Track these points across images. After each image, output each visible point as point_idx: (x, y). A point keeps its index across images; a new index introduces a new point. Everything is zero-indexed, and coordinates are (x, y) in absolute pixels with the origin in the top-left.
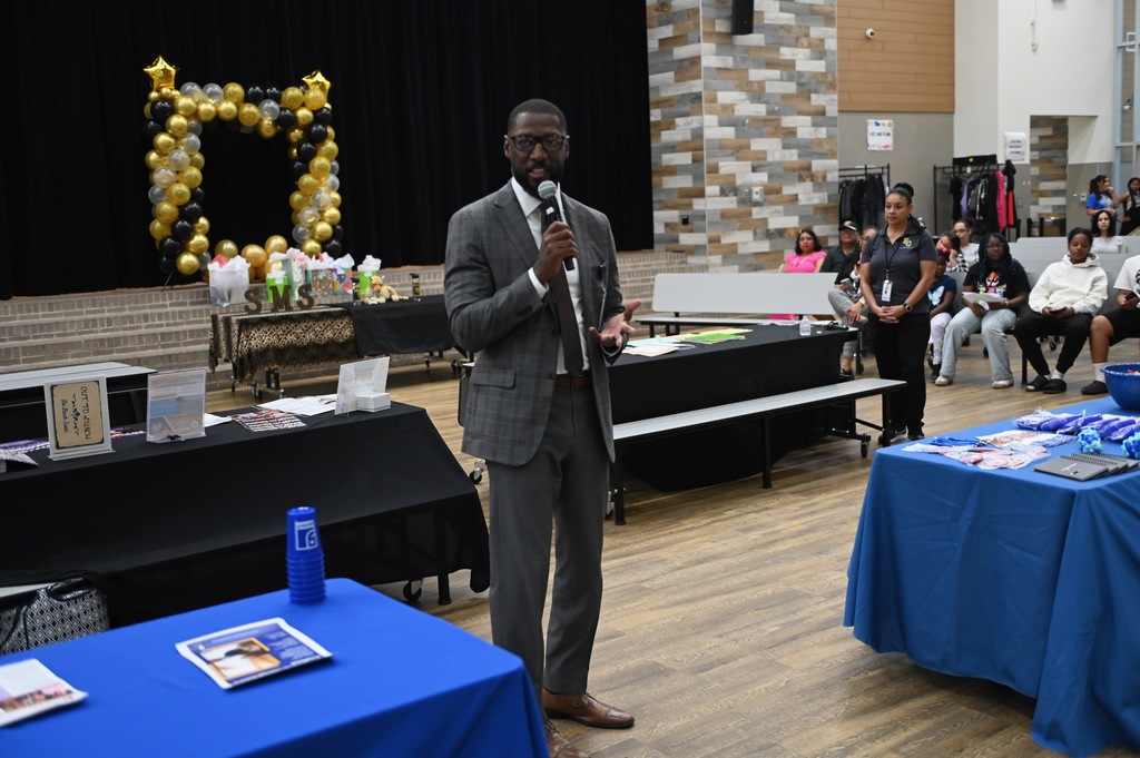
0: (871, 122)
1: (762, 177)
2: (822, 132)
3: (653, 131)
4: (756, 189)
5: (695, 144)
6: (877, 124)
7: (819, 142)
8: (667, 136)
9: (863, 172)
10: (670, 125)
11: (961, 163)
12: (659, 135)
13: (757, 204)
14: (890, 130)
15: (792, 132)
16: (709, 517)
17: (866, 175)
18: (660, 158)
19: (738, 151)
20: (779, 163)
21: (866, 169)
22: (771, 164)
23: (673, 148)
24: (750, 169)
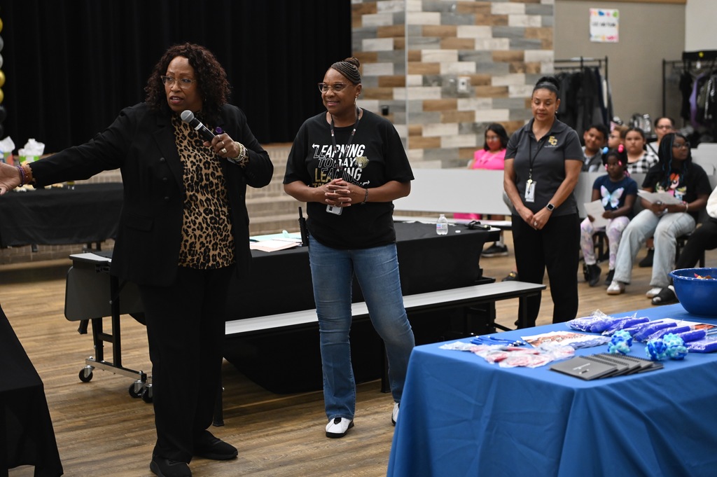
0: (594, 11)
1: (469, 67)
2: (537, 21)
3: (354, 14)
4: (463, 80)
5: (396, 29)
6: (601, 14)
7: (533, 31)
8: (368, 20)
9: (578, 64)
10: (372, 9)
11: (690, 57)
12: (360, 19)
13: (463, 96)
14: (615, 20)
15: (503, 20)
16: (313, 419)
17: (582, 67)
18: (361, 44)
19: (443, 38)
20: (489, 53)
21: (582, 61)
22: (479, 53)
23: (374, 33)
24: (456, 58)
